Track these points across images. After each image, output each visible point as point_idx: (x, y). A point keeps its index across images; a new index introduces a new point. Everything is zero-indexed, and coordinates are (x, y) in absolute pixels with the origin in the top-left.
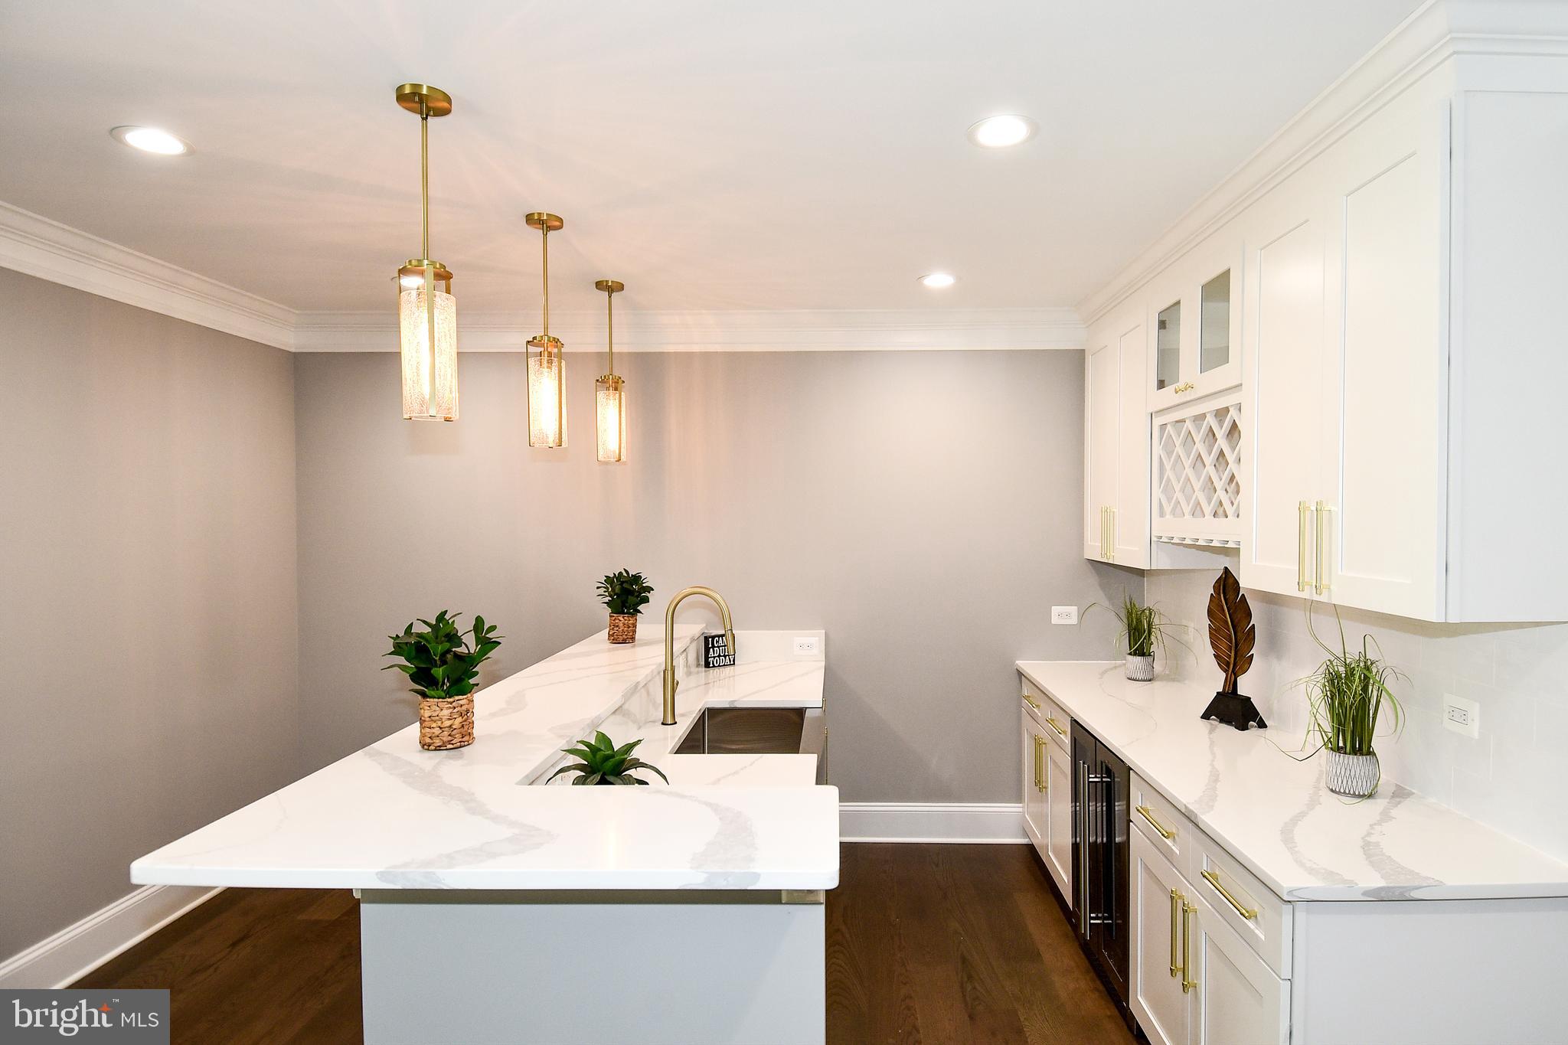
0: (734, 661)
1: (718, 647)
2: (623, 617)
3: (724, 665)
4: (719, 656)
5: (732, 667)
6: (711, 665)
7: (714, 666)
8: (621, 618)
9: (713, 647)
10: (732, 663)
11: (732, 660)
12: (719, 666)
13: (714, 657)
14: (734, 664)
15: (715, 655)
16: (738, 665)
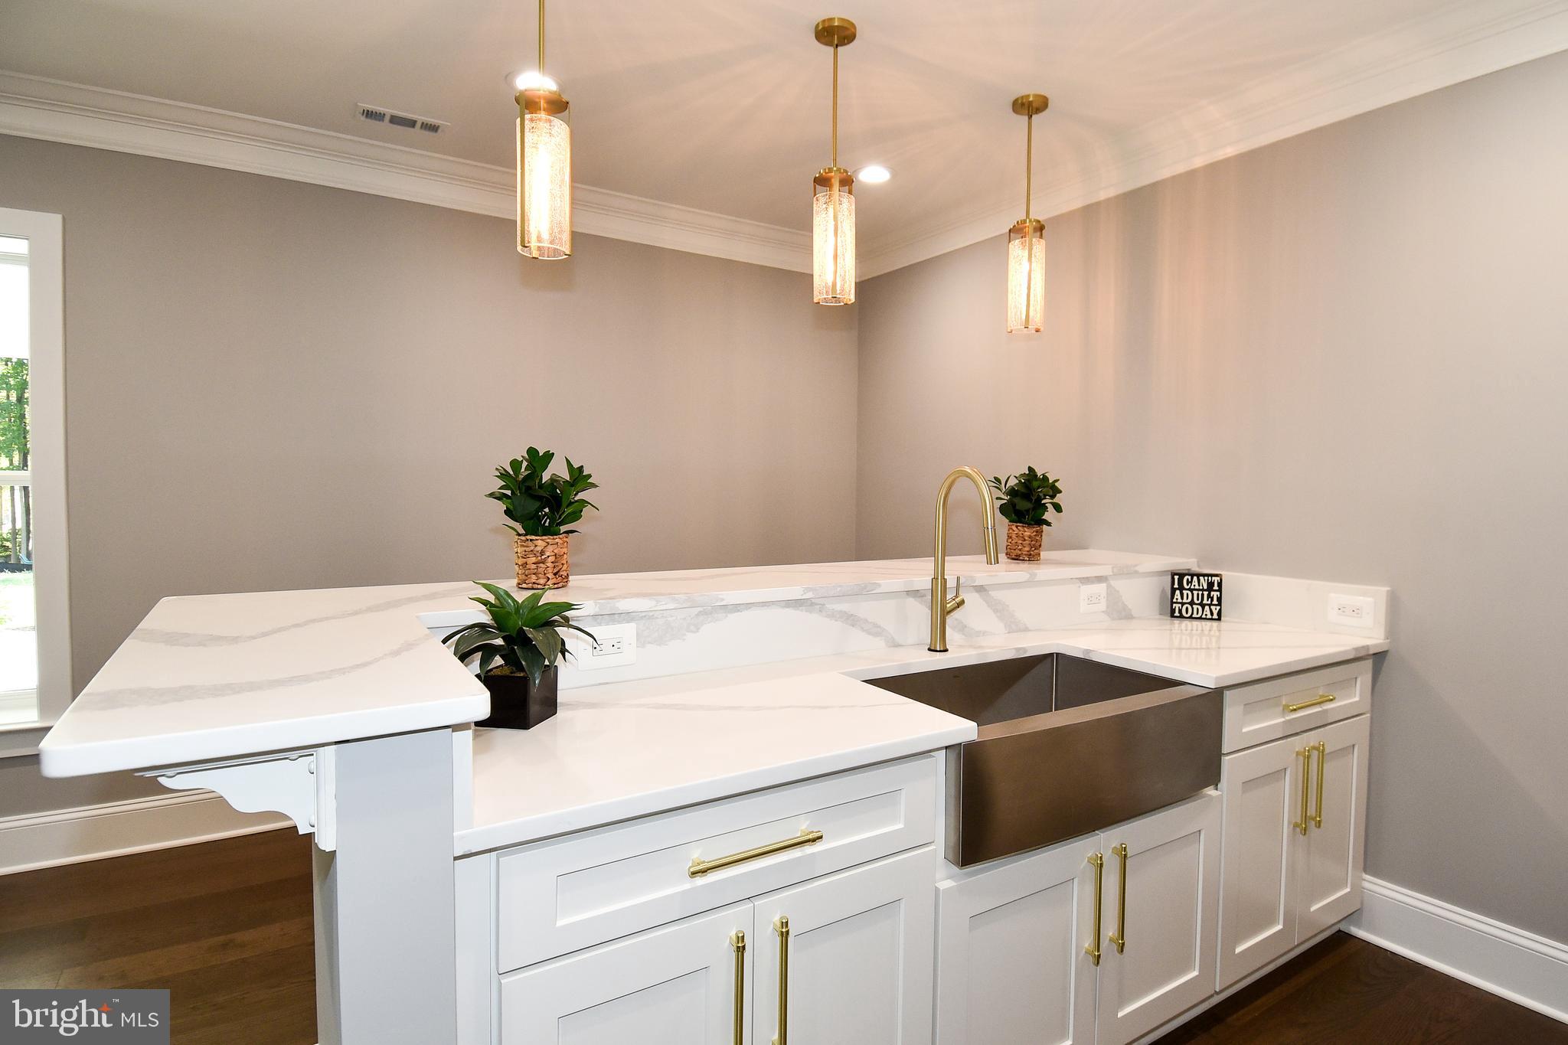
0: (1219, 613)
1: (1190, 589)
2: (1017, 527)
3: (1200, 618)
4: (1192, 603)
5: (1215, 624)
6: (1177, 614)
7: (1181, 616)
8: (1015, 528)
9: (1181, 588)
10: (1215, 616)
11: (1215, 612)
12: (1191, 617)
13: (1183, 604)
14: (1219, 619)
15: (1185, 600)
16: (1225, 622)
